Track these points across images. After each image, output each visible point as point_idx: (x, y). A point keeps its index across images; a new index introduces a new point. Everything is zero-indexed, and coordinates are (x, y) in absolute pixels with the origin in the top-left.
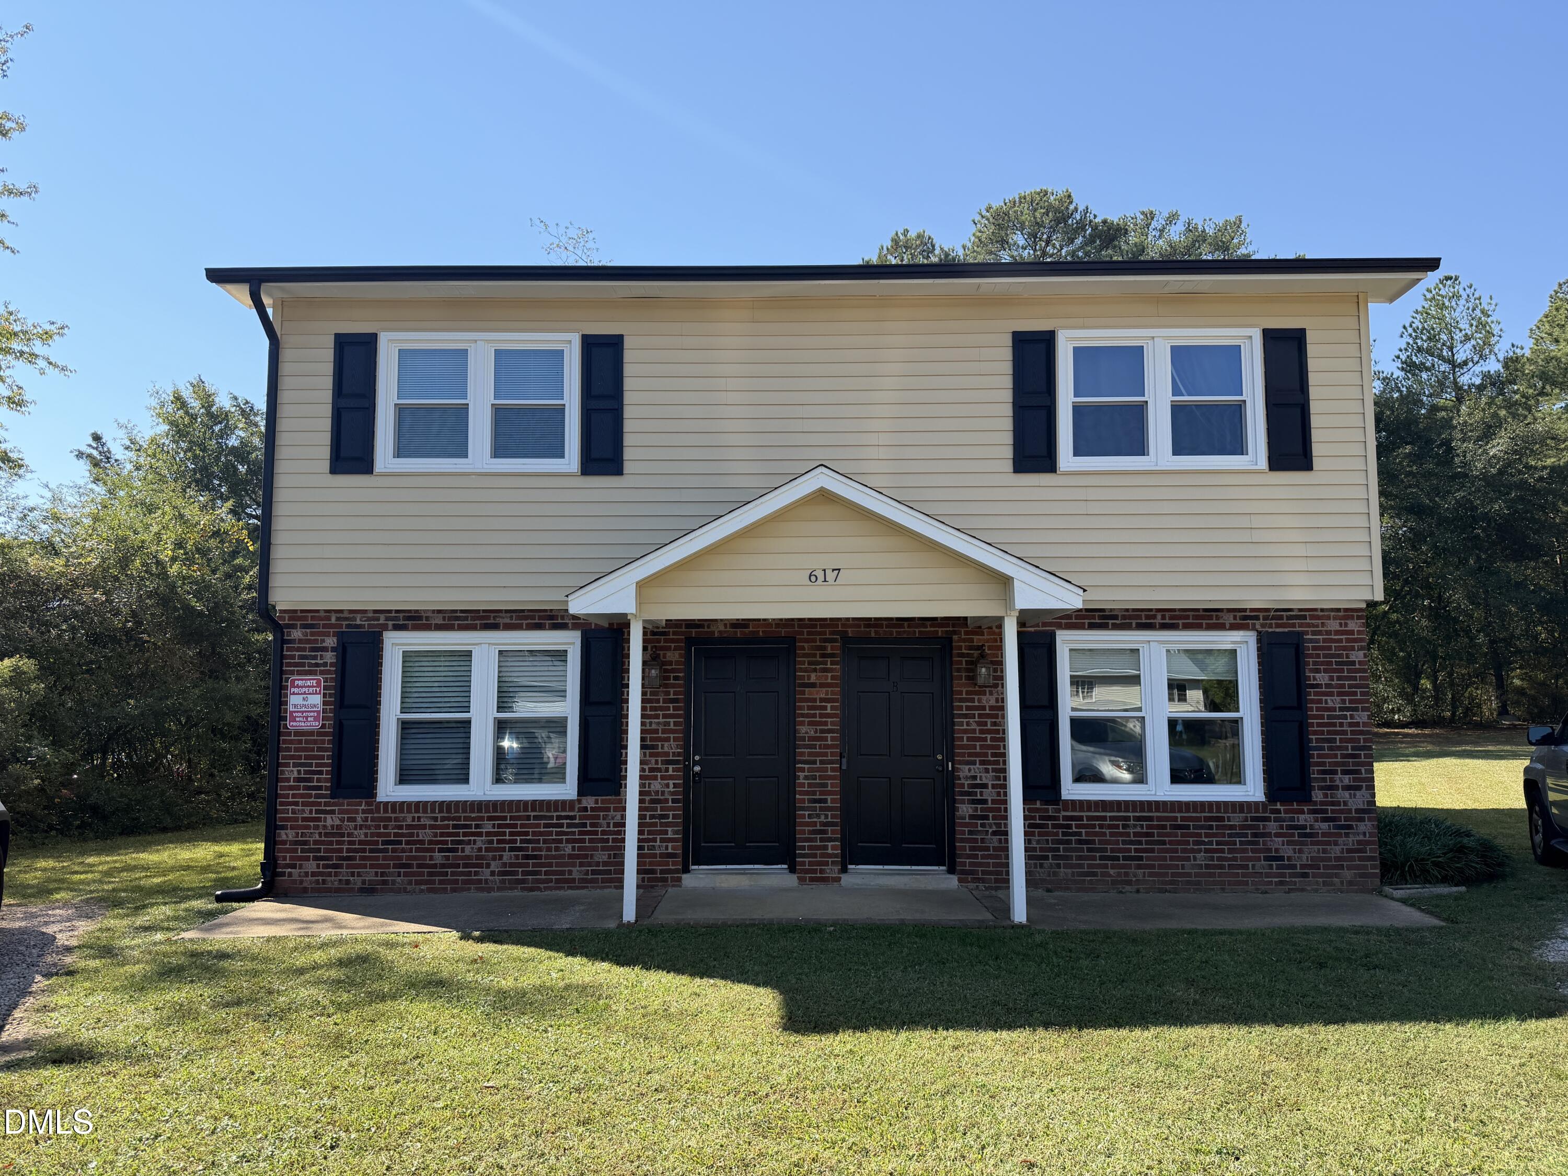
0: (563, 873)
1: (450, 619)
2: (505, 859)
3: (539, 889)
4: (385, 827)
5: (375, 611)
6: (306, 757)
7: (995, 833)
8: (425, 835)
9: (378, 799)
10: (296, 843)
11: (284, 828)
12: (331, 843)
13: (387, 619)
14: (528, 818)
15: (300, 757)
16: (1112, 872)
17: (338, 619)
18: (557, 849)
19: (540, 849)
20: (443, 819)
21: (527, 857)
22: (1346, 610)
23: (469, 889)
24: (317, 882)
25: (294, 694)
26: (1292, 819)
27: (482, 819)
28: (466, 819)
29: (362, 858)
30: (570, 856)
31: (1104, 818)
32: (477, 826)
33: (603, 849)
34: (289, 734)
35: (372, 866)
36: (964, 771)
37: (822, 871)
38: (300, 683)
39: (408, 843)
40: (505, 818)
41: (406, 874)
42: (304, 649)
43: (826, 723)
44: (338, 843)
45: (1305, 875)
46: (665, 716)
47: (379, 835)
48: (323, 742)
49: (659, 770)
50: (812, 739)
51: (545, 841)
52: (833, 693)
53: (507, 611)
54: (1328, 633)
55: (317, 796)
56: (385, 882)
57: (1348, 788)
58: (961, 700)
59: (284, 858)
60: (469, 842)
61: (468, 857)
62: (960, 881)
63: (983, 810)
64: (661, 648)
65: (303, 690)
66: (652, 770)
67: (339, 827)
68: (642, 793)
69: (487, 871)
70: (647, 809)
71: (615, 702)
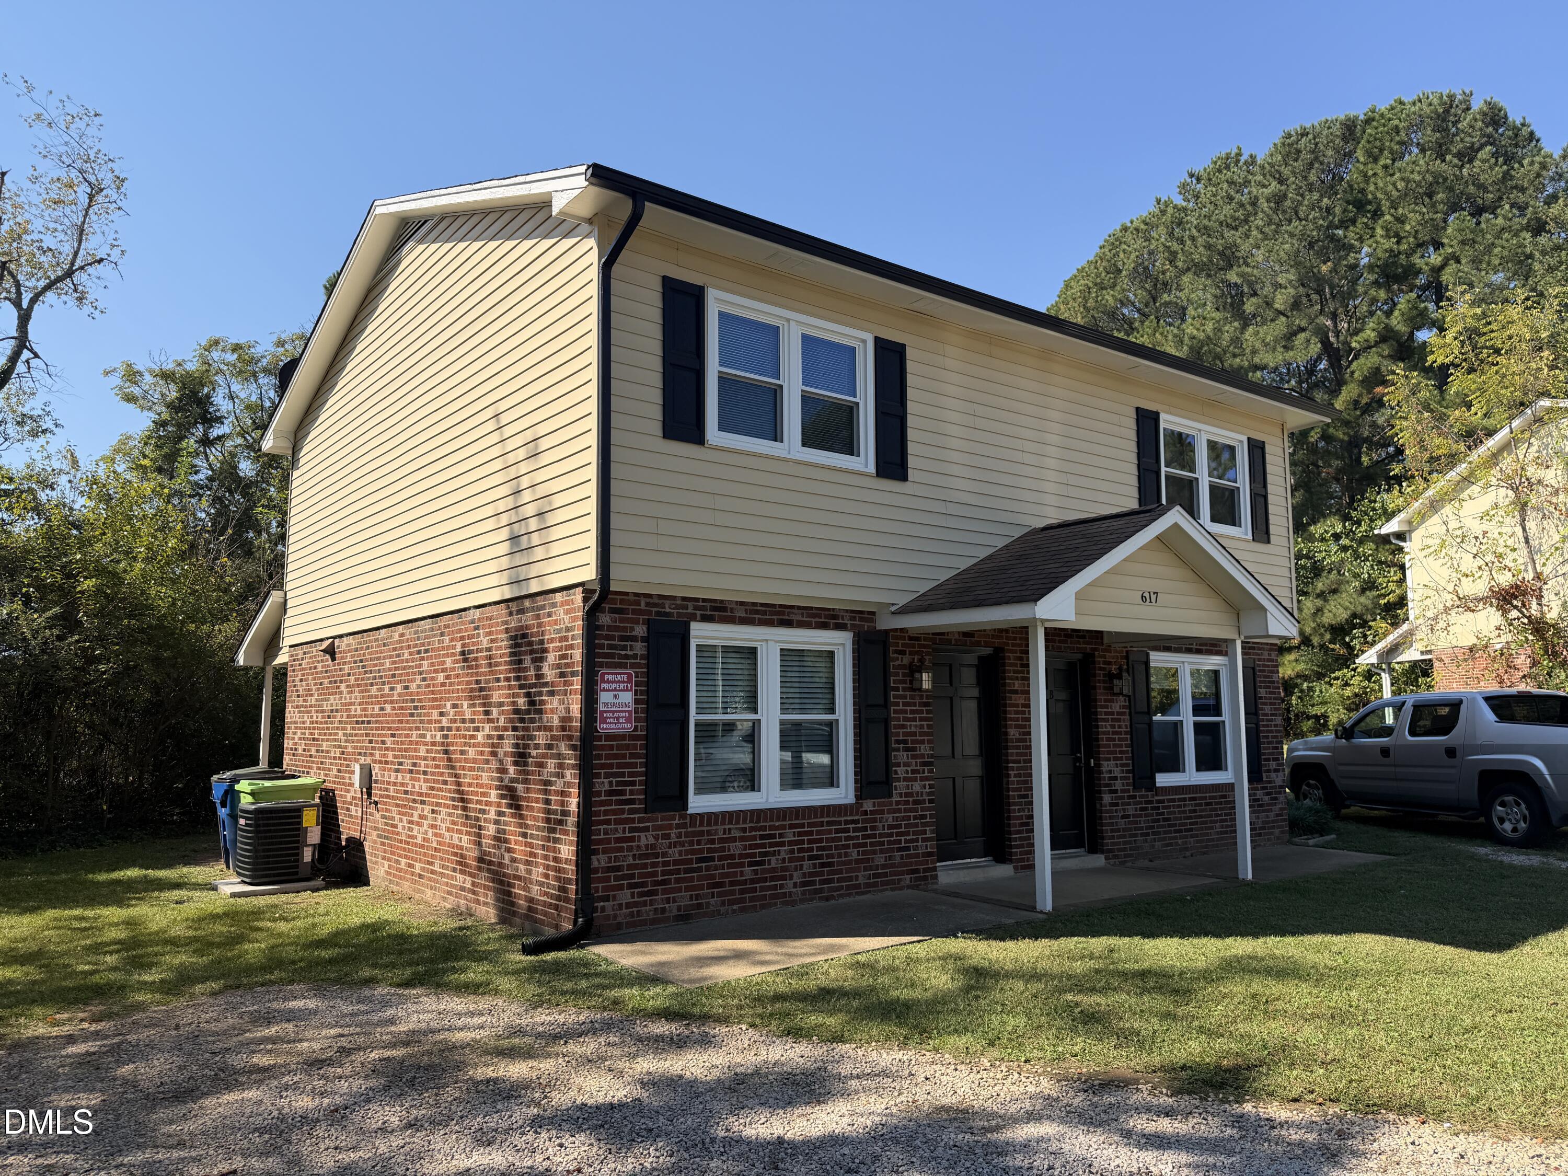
0: (851, 879)
1: (752, 612)
2: (805, 870)
3: (833, 897)
4: (699, 843)
5: (684, 599)
6: (618, 766)
7: (1123, 817)
8: (736, 848)
9: (690, 811)
10: (609, 869)
11: (595, 852)
12: (645, 866)
13: (696, 608)
14: (822, 824)
15: (612, 766)
16: (1180, 841)
17: (647, 604)
18: (846, 855)
19: (832, 856)
20: (752, 829)
21: (823, 865)
22: (1271, 645)
23: (776, 904)
24: (632, 915)
25: (604, 690)
27: (783, 827)
28: (770, 828)
29: (678, 881)
30: (858, 861)
31: (1174, 800)
32: (781, 836)
33: (882, 851)
34: (599, 738)
35: (687, 889)
36: (1106, 766)
38: (610, 677)
39: (721, 858)
40: (803, 826)
41: (720, 895)
42: (613, 638)
43: (1025, 727)
44: (653, 865)
46: (921, 719)
47: (693, 852)
48: (635, 747)
49: (917, 771)
50: (1017, 740)
51: (837, 848)
53: (799, 608)
54: (1264, 660)
55: (630, 812)
56: (699, 906)
57: (1275, 771)
58: (1102, 707)
59: (599, 889)
60: (774, 854)
61: (774, 870)
62: (1105, 859)
63: (1117, 798)
64: (917, 653)
65: (613, 686)
66: (913, 772)
67: (653, 846)
68: (907, 795)
69: (790, 883)
70: (910, 810)
71: (886, 705)
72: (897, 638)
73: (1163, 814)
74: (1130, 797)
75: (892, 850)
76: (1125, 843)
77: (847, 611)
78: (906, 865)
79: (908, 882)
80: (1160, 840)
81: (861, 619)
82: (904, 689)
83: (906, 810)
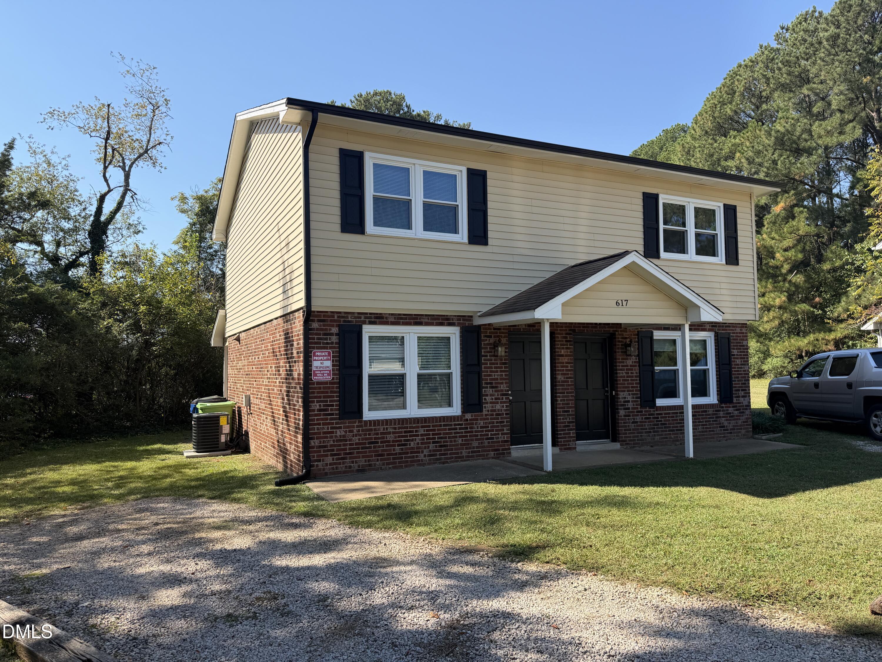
0: (458, 453)
1: (398, 318)
2: (430, 448)
3: (447, 462)
4: (369, 434)
5: (359, 313)
6: (324, 397)
7: (633, 423)
8: (390, 437)
9: (364, 419)
10: (320, 447)
11: (312, 439)
12: (340, 445)
13: (366, 318)
14: (441, 426)
15: (320, 397)
16: (672, 436)
17: (338, 317)
18: (455, 441)
19: (447, 442)
20: (399, 428)
21: (441, 446)
22: (742, 324)
23: (414, 465)
24: (333, 469)
25: (315, 360)
26: (727, 410)
27: (418, 427)
28: (411, 427)
29: (358, 453)
30: (461, 444)
31: (669, 413)
32: (416, 431)
33: (476, 440)
34: (314, 384)
35: (363, 457)
36: (621, 395)
37: (569, 445)
38: (319, 354)
39: (382, 442)
40: (429, 426)
41: (381, 460)
42: (320, 334)
43: (568, 374)
44: (344, 445)
45: (731, 433)
46: (501, 371)
47: (366, 439)
48: (333, 388)
49: (499, 399)
50: (563, 382)
51: (449, 438)
52: (571, 359)
53: (426, 315)
54: (737, 333)
55: (331, 419)
56: (370, 465)
57: (743, 397)
58: (620, 362)
59: (314, 456)
60: (412, 440)
61: (413, 448)
62: (621, 445)
63: (628, 412)
64: (498, 336)
65: (320, 358)
66: (496, 399)
67: (344, 436)
68: (492, 411)
69: (422, 455)
70: (494, 419)
71: (479, 364)
72: (486, 329)
73: (661, 421)
74: (638, 412)
75: (483, 439)
76: (634, 437)
77: (455, 316)
78: (491, 446)
79: (493, 455)
80: (658, 435)
81: (464, 320)
82: (490, 356)
83: (491, 419)
